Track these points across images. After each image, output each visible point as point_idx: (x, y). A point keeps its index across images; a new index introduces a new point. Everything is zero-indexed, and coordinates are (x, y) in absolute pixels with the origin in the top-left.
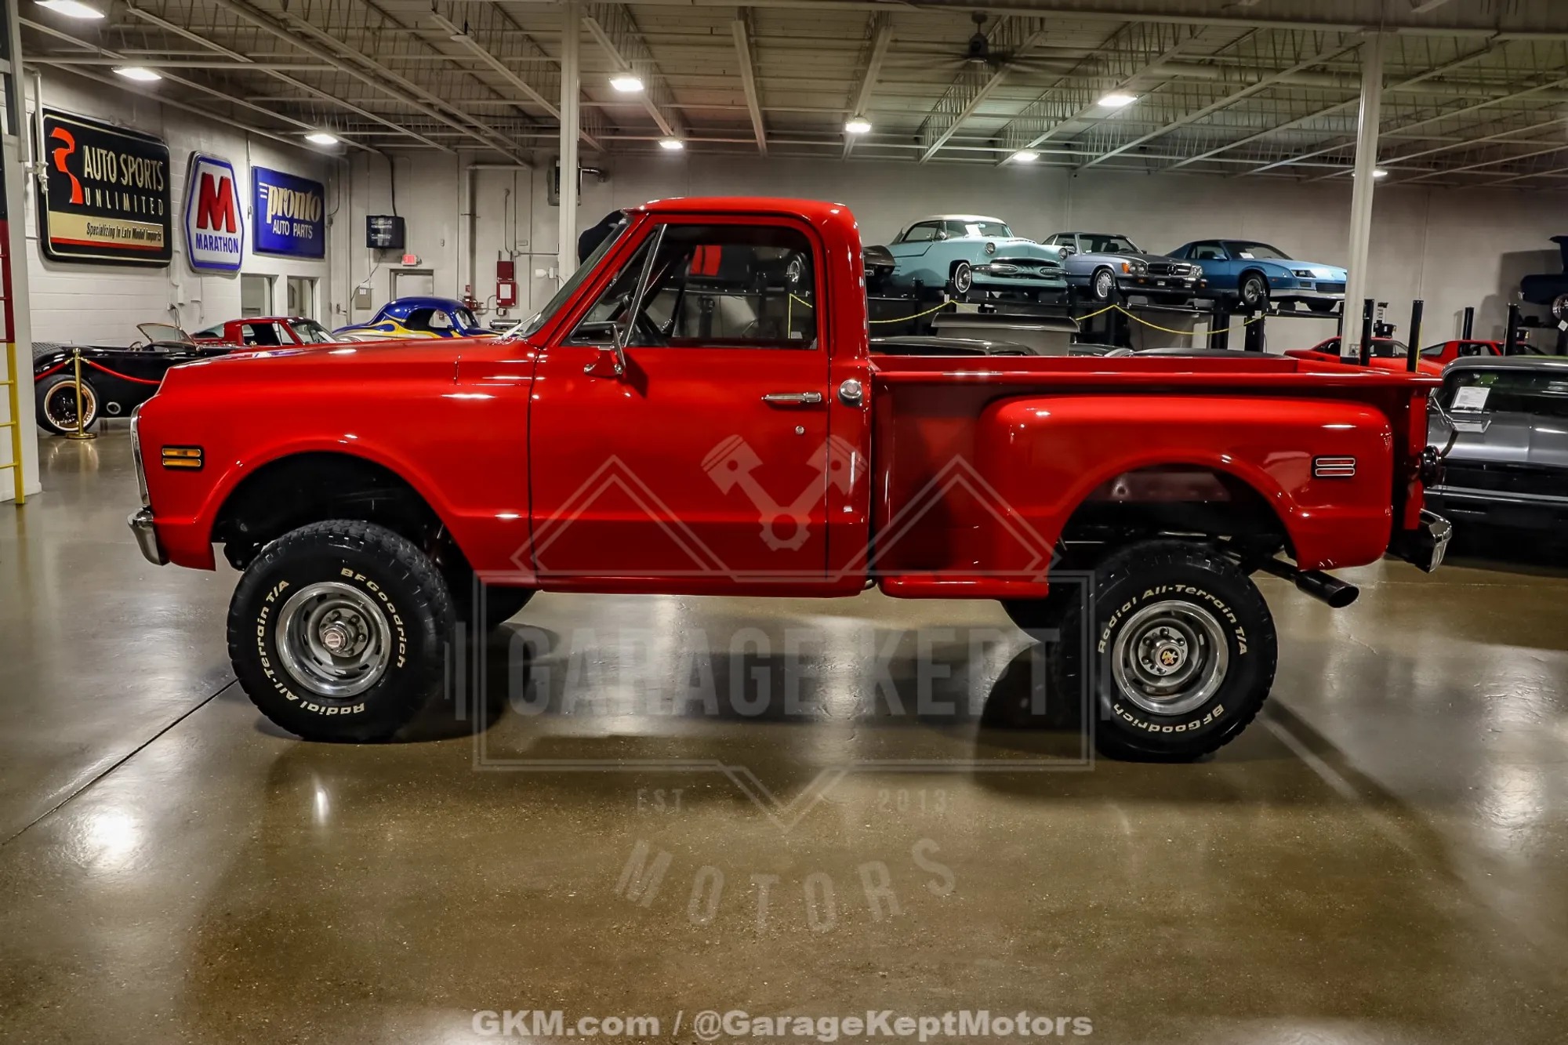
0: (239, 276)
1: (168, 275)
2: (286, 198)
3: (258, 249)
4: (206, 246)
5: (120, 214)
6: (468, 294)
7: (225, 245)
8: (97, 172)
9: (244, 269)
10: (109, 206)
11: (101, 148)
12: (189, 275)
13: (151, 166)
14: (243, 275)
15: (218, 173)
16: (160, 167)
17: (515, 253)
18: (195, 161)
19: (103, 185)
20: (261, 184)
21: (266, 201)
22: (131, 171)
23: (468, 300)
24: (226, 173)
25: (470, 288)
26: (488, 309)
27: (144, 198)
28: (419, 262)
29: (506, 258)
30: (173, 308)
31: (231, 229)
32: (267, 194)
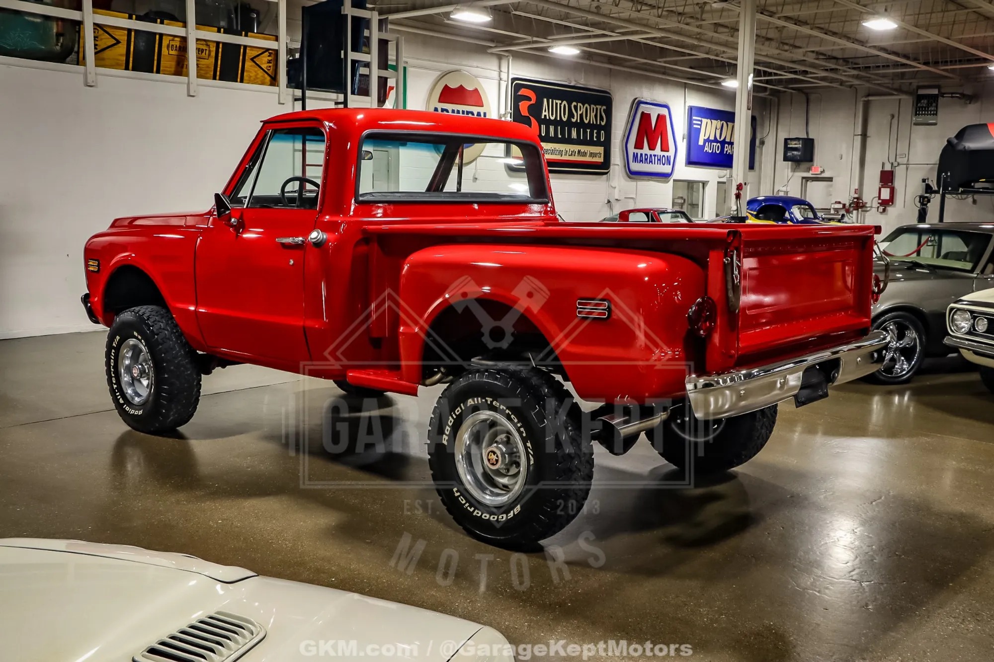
0: (672, 181)
1: (608, 180)
2: (719, 126)
3: (690, 162)
4: (642, 161)
5: (569, 141)
6: (856, 196)
7: (658, 160)
8: (552, 114)
9: (676, 176)
10: (560, 136)
11: (555, 99)
12: (626, 180)
13: (597, 109)
14: (674, 180)
15: (654, 112)
16: (604, 110)
17: (896, 164)
18: (637, 104)
19: (556, 123)
20: (694, 118)
21: (699, 130)
22: (579, 113)
23: (855, 200)
24: (664, 111)
25: (859, 191)
26: (871, 207)
27: (588, 130)
28: (823, 172)
29: (888, 168)
30: (609, 202)
31: (665, 148)
32: (701, 125)
